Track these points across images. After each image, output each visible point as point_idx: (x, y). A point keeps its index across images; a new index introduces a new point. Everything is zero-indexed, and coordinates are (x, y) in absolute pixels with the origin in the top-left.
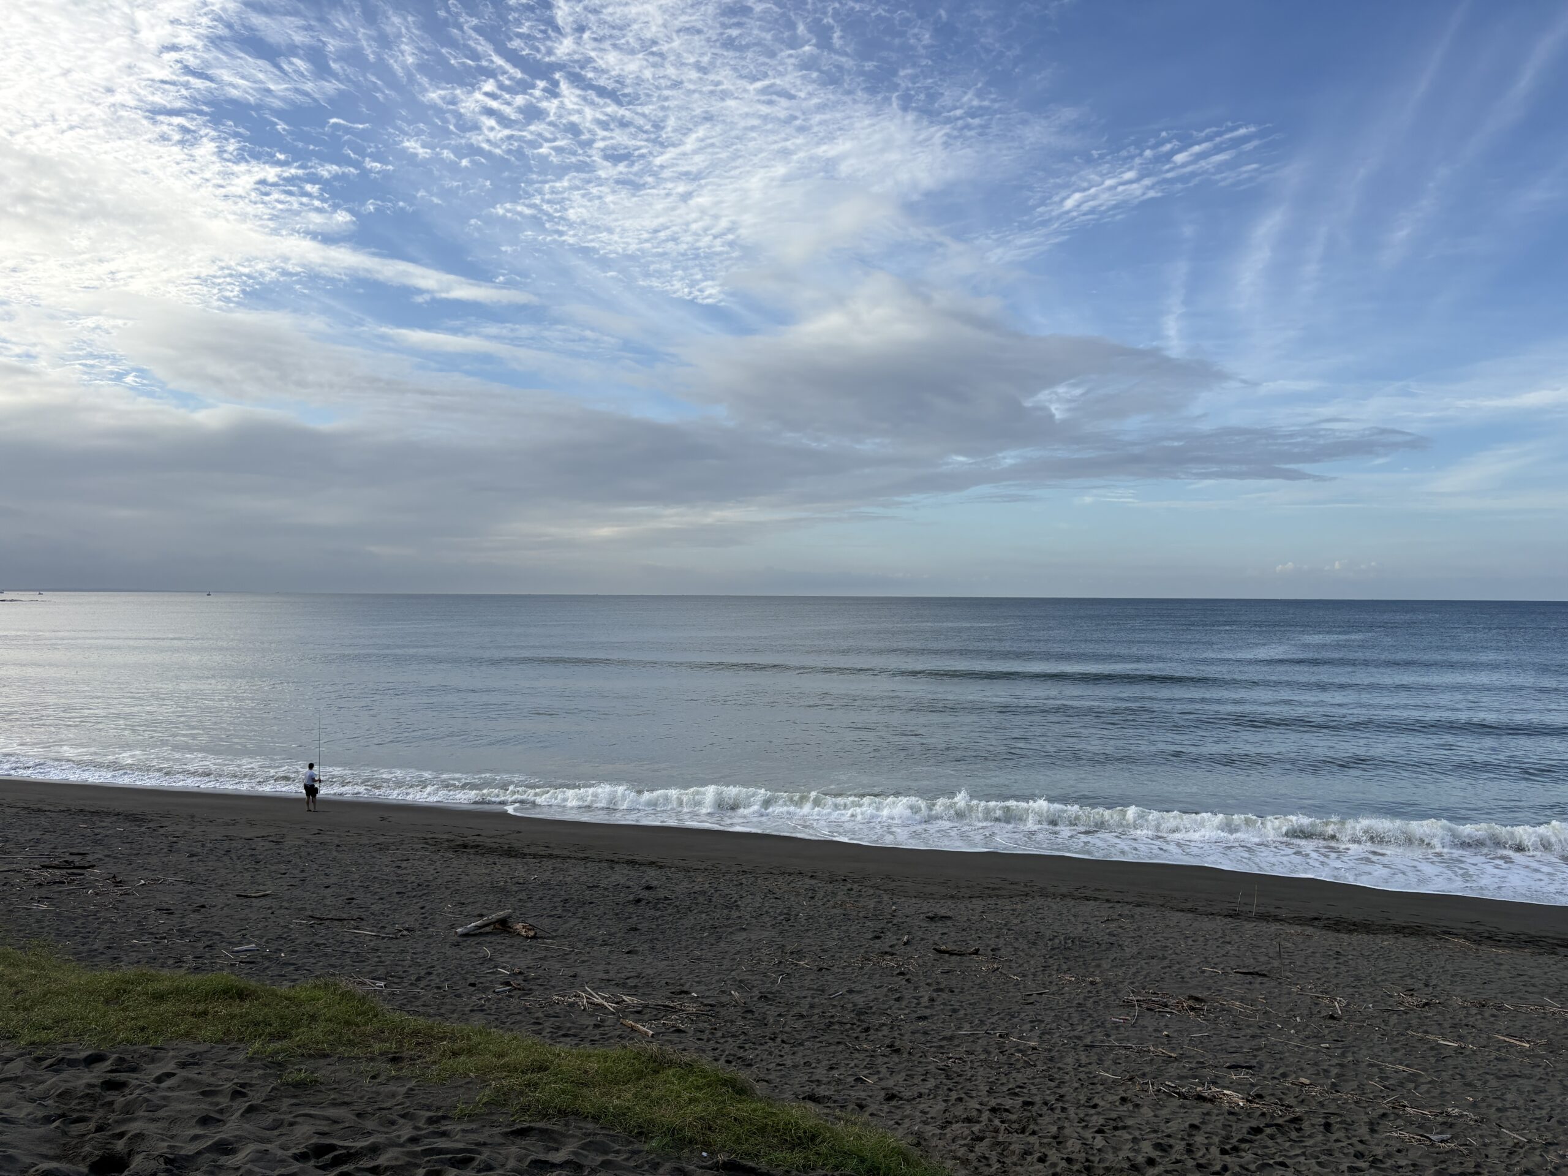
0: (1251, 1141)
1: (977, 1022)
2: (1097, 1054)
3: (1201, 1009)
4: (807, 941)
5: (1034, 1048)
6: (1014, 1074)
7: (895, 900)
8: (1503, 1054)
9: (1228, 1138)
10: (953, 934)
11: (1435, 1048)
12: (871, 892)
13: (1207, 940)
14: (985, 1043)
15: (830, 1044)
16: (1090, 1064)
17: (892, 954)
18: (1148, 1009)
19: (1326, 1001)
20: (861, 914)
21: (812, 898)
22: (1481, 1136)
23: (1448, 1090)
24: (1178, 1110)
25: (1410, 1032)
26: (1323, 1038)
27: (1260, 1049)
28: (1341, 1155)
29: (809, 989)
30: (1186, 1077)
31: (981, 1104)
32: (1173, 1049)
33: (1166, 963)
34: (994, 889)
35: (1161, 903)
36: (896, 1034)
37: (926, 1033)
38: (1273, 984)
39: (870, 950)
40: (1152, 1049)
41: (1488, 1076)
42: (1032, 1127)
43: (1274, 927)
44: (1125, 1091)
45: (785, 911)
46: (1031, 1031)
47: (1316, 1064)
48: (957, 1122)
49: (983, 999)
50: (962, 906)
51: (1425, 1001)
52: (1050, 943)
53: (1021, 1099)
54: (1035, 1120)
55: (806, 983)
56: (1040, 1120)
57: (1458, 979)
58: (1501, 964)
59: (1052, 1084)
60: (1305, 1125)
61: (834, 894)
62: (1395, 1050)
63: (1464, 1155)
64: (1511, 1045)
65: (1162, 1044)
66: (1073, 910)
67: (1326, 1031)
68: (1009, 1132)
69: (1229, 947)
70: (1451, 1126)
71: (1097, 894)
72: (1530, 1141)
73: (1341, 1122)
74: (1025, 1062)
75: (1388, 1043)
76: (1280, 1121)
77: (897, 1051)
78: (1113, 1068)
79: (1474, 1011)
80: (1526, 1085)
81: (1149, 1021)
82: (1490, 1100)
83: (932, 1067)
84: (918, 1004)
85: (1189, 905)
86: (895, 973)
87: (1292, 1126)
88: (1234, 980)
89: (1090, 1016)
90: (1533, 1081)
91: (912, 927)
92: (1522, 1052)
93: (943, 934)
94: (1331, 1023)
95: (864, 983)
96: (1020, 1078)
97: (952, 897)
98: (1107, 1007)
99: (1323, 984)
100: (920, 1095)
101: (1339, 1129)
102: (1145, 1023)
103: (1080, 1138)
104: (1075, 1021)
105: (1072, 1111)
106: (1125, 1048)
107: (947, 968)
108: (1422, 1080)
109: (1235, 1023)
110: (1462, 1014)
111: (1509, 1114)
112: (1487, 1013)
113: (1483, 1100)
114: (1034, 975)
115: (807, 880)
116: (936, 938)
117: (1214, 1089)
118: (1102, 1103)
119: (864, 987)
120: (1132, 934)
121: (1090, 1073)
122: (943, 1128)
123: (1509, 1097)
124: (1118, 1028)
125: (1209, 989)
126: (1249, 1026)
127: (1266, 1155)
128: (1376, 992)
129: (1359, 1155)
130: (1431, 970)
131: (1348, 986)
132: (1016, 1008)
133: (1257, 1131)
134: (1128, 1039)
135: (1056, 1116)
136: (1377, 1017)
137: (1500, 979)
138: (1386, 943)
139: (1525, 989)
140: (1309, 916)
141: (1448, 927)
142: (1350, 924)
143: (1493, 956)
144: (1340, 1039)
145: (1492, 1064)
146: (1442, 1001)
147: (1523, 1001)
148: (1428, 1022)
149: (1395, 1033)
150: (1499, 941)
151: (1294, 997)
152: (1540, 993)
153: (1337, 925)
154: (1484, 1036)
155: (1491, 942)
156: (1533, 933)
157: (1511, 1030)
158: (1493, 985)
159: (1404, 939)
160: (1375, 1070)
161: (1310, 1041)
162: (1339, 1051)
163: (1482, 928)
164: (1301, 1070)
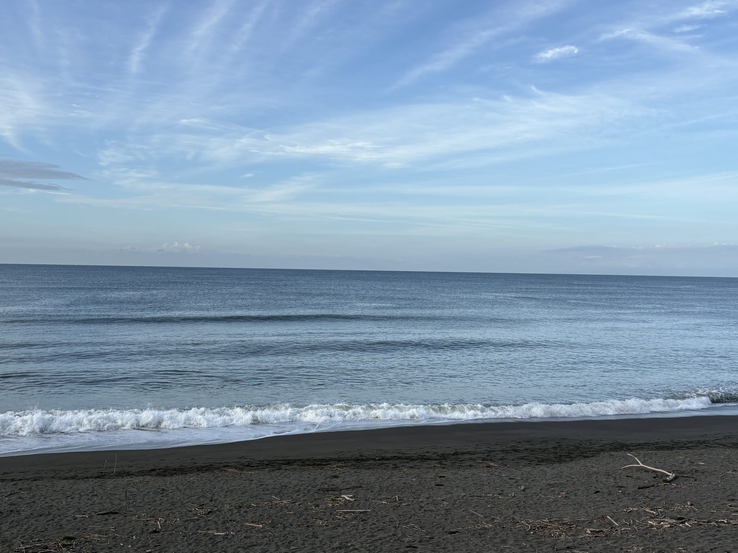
3: (72, 545)
8: (248, 534)
11: (213, 538)
13: (81, 496)
19: (152, 522)
25: (199, 531)
26: (148, 547)
33: (50, 517)
35: (52, 476)
38: (121, 518)
41: (239, 549)
43: (126, 480)
51: (209, 510)
57: (229, 493)
58: (252, 480)
62: (190, 544)
64: (253, 528)
67: (151, 541)
69: (95, 498)
71: (5, 477)
75: (186, 541)
79: (235, 511)
80: (258, 549)
85: (72, 474)
88: (95, 520)
90: (262, 547)
92: (259, 531)
94: (154, 535)
99: (151, 512)
110: (229, 514)
112: (242, 511)
120: (28, 501)
125: (78, 529)
126: (102, 549)
128: (182, 511)
130: (215, 490)
131: (166, 510)
136: (181, 526)
137: (251, 489)
138: (191, 479)
139: (264, 492)
140: (149, 469)
141: (227, 463)
142: (172, 470)
143: (249, 476)
144: (158, 545)
145: (242, 541)
146: (219, 508)
147: (262, 500)
148: (210, 523)
149: (191, 534)
150: (253, 466)
151: (133, 523)
152: (270, 494)
153: (165, 472)
154: (239, 525)
155: (249, 468)
156: (270, 459)
157: (254, 519)
158: (247, 494)
159: (202, 474)
161: (140, 550)
162: (157, 552)
163: (244, 460)
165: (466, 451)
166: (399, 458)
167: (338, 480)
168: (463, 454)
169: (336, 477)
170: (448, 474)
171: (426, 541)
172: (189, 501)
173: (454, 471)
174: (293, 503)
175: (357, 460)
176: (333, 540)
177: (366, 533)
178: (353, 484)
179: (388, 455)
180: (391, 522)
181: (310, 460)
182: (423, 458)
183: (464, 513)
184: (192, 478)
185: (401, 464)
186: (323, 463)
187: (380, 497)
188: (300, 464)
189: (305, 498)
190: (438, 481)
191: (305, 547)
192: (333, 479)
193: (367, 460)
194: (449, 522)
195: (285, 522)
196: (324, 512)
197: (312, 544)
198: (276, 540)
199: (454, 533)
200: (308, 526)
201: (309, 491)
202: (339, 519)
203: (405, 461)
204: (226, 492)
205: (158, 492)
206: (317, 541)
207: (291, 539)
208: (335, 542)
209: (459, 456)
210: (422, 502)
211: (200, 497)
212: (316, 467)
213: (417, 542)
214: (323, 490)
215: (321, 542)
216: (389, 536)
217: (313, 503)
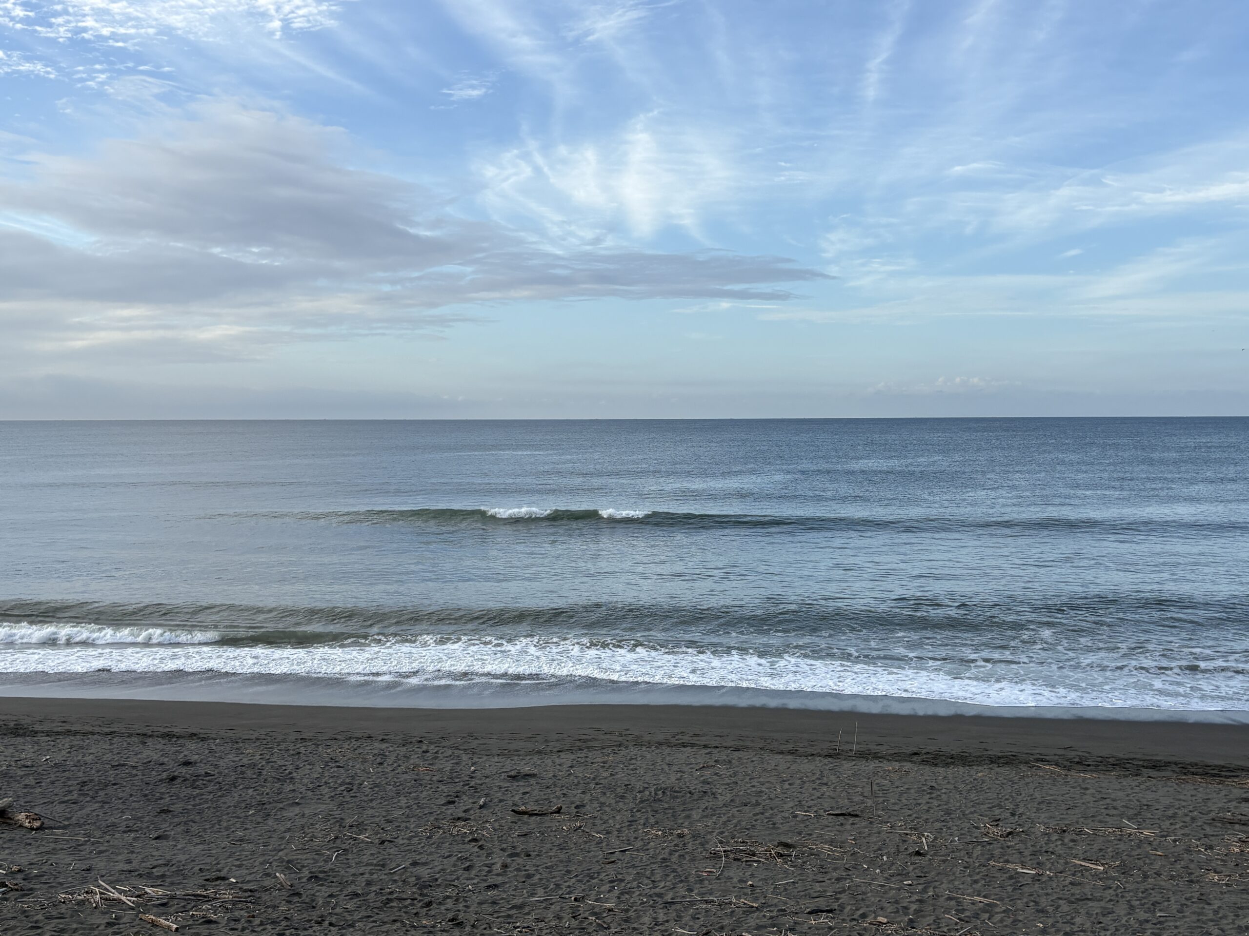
1: (552, 886)
2: (676, 910)
3: (790, 856)
4: (370, 812)
5: (610, 910)
7: (475, 760)
8: (1078, 879)
10: (535, 793)
11: (1015, 877)
12: (450, 752)
13: (804, 783)
14: (558, 908)
15: (384, 923)
16: (667, 921)
17: (466, 820)
18: (735, 860)
19: (914, 838)
20: (434, 778)
21: (381, 764)
23: (1020, 918)
25: (992, 863)
26: (907, 876)
27: (844, 891)
29: (367, 865)
30: (765, 927)
32: (756, 899)
33: (758, 809)
34: (585, 741)
35: (761, 746)
36: (461, 906)
37: (494, 903)
38: (864, 824)
39: (441, 817)
40: (734, 901)
41: (1061, 902)
43: (873, 765)
45: (348, 781)
46: (609, 891)
47: (897, 902)
49: (561, 861)
50: (549, 762)
51: (1009, 830)
52: (639, 796)
55: (365, 859)
57: (1043, 806)
58: (1087, 789)
61: (407, 758)
62: (976, 882)
64: (1087, 869)
65: (745, 894)
66: (668, 759)
67: (911, 868)
69: (824, 788)
71: (694, 740)
74: (598, 924)
75: (970, 876)
77: (460, 925)
78: (691, 923)
79: (1055, 837)
80: (1095, 907)
81: (735, 873)
82: (1059, 925)
84: (489, 872)
85: (790, 747)
86: (467, 840)
88: (826, 823)
89: (674, 871)
90: (1102, 904)
91: (491, 788)
92: (1096, 875)
93: (524, 793)
94: (917, 859)
95: (431, 854)
97: (539, 752)
98: (693, 860)
99: (912, 821)
102: (731, 874)
104: (658, 877)
106: (706, 902)
107: (525, 830)
108: (998, 910)
109: (822, 867)
110: (1043, 841)
112: (1067, 838)
113: (1053, 926)
114: (619, 831)
115: (377, 745)
116: (517, 798)
119: (430, 858)
120: (727, 781)
121: (666, 931)
123: (1078, 920)
124: (702, 881)
125: (800, 833)
126: (835, 869)
128: (964, 825)
130: (1019, 798)
131: (937, 821)
132: (596, 868)
134: (711, 893)
136: (961, 850)
137: (1083, 803)
138: (980, 775)
139: (1107, 812)
140: (908, 752)
141: (1041, 754)
142: (947, 757)
143: (1080, 781)
144: (923, 875)
145: (1066, 889)
146: (1025, 829)
147: (1103, 825)
148: (1009, 851)
149: (977, 865)
150: (1089, 765)
151: (884, 835)
152: (1120, 815)
153: (935, 759)
154: (1062, 861)
155: (1081, 767)
156: (1121, 755)
157: (1088, 854)
158: (1077, 811)
159: (998, 770)
160: (953, 903)
161: (893, 879)
162: (920, 887)
163: (1073, 753)
164: (882, 909)
172: (975, 812)
174: (1162, 836)
176: (1240, 912)
181: (1196, 765)
184: (981, 773)
186: (1223, 773)
188: (1177, 770)
189: (1186, 831)
191: (1184, 917)
192: (1243, 804)
195: (1146, 868)
196: (1222, 860)
197: (1199, 914)
198: (1128, 896)
200: (1191, 881)
201: (1193, 819)
204: (1039, 803)
205: (924, 790)
206: (1209, 911)
207: (1158, 898)
211: (994, 807)
212: (1209, 779)
214: (1222, 820)
215: (1216, 912)
217: (1202, 841)
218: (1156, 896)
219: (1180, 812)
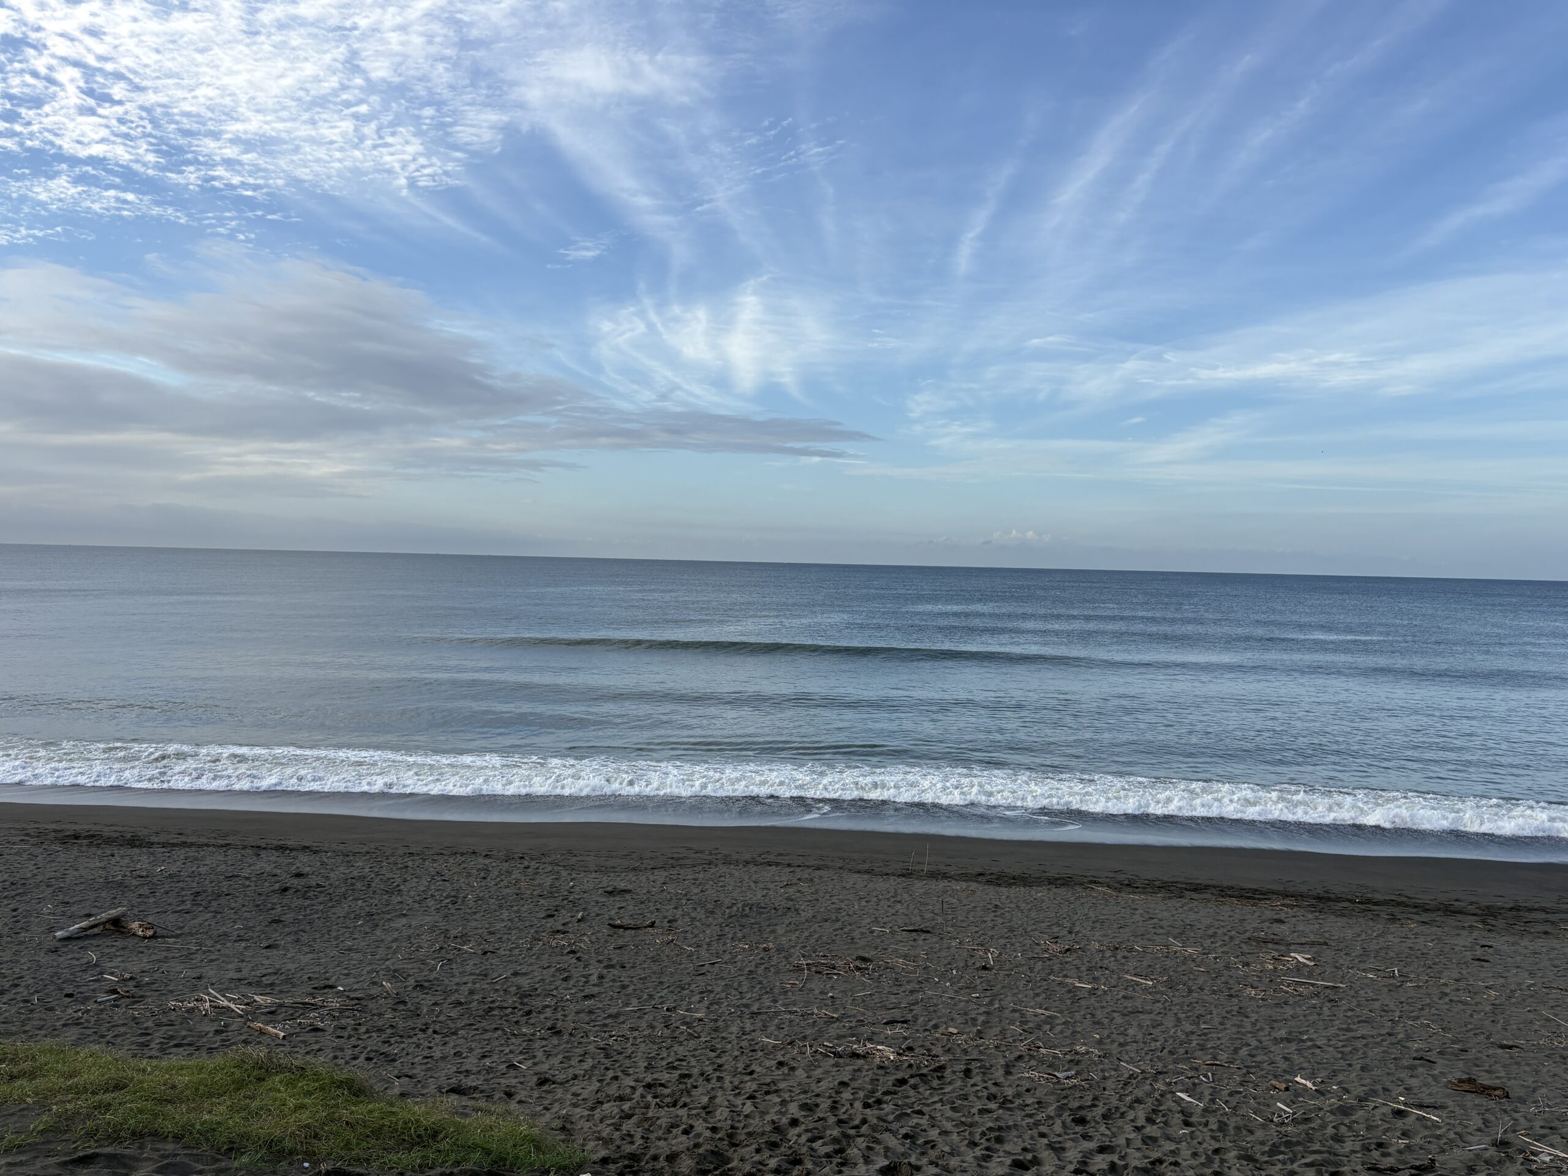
0: (895, 1093)
1: (645, 997)
2: (762, 1020)
3: (867, 969)
4: (474, 924)
5: (700, 1020)
6: (676, 1048)
7: (574, 875)
8: (1129, 993)
9: (873, 1091)
10: (631, 907)
11: (1073, 990)
12: (550, 868)
13: (880, 900)
14: (651, 1018)
15: (486, 1031)
16: (754, 1031)
17: (564, 933)
18: (816, 972)
19: (981, 953)
20: (535, 893)
21: (484, 878)
22: (1103, 1071)
23: (1078, 1029)
24: (831, 1069)
25: (1052, 977)
26: (974, 989)
27: (917, 1003)
28: (975, 1099)
29: (471, 974)
30: (844, 1037)
31: (637, 1081)
32: (836, 1010)
33: (838, 925)
34: (678, 859)
35: (840, 865)
36: (559, 1015)
37: (591, 1012)
38: (935, 940)
39: (541, 929)
40: (816, 1011)
41: (1115, 1014)
42: (685, 1099)
43: (942, 884)
44: (783, 1055)
45: (453, 894)
46: (700, 1002)
47: (966, 1014)
48: (608, 1101)
49: (654, 973)
50: (643, 878)
51: (1067, 947)
52: (727, 911)
53: (679, 1072)
54: (688, 1092)
55: (468, 969)
56: (694, 1092)
57: (1097, 925)
58: (1136, 909)
59: (713, 1054)
60: (948, 1073)
61: (509, 873)
62: (1037, 995)
63: (1084, 1090)
64: (1138, 984)
65: (826, 1005)
66: (754, 877)
67: (978, 981)
68: (660, 1107)
69: (899, 906)
70: (1078, 1063)
71: (779, 859)
72: (1143, 1072)
73: (980, 1067)
74: (690, 1034)
75: (1032, 989)
76: (925, 1071)
77: (558, 1033)
78: (776, 1033)
79: (1108, 954)
80: (1146, 1020)
81: (816, 985)
82: (1114, 1036)
83: (591, 1048)
84: (586, 982)
85: (866, 866)
86: (565, 952)
87: (935, 1074)
88: (899, 938)
89: (760, 983)
90: (1152, 1016)
91: (588, 902)
92: (1146, 990)
93: (620, 908)
94: (983, 973)
95: (530, 965)
96: (681, 1050)
97: (634, 869)
98: (777, 972)
99: (980, 937)
100: (575, 1077)
101: (978, 1074)
102: (813, 986)
103: (731, 1105)
104: (744, 989)
105: (727, 1079)
106: (790, 1012)
107: (620, 942)
108: (1058, 1021)
109: (896, 979)
110: (1098, 957)
111: (1128, 1048)
112: (1120, 955)
113: (1108, 1037)
114: (709, 944)
115: (481, 860)
116: (613, 913)
117: (869, 1046)
118: (758, 1069)
119: (530, 969)
120: (809, 898)
121: (753, 1040)
122: (593, 1109)
123: (1131, 1032)
124: (785, 993)
125: (876, 948)
126: (909, 982)
127: (906, 1105)
128: (1025, 942)
129: (992, 1097)
130: (1076, 917)
131: (1001, 937)
132: (687, 980)
133: (902, 1082)
134: (794, 1004)
135: (710, 1086)
136: (1024, 965)
137: (1133, 923)
138: (1039, 895)
139: (1155, 931)
140: (974, 872)
141: (1094, 877)
142: (1009, 878)
143: (1130, 902)
144: (989, 988)
145: (1119, 1002)
146: (1082, 946)
147: (1151, 943)
148: (1068, 966)
149: (1039, 979)
150: (1138, 888)
151: (953, 951)
152: (1166, 934)
153: (999, 880)
154: (1115, 977)
155: (1130, 889)
156: (1165, 879)
157: (1139, 970)
158: (1127, 929)
159: (1056, 890)
160: (1017, 1015)
161: (962, 992)
162: (987, 1000)
163: (1123, 876)
164: (952, 1020)
165: (1536, 906)
166: (1399, 904)
167: (1283, 927)
168: (1531, 910)
169: (1280, 921)
170: (1501, 943)
171: (1452, 1054)
172: (1036, 929)
173: (1511, 939)
174: (1204, 954)
175: (1319, 898)
176: (1275, 1025)
177: (1337, 1022)
178: (1312, 938)
179: (1378, 897)
180: (1384, 1011)
181: (1233, 888)
182: (1449, 910)
183: (1531, 1016)
184: (1040, 893)
185: (1404, 915)
186: (1257, 896)
187: (1362, 966)
188: (1216, 893)
189: (1225, 949)
190: (1479, 952)
191: (1225, 1029)
192: (1275, 925)
193: (1338, 900)
194: (1499, 1026)
195: (1190, 983)
196: (1258, 976)
197: (1239, 1026)
198: (1175, 1009)
199: (1510, 1047)
200: (1231, 996)
201: (1231, 938)
202: (1287, 992)
203: (1414, 910)
204: (1093, 923)
205: (989, 909)
206: (1247, 1023)
207: (1202, 1012)
208: (1279, 1029)
209: (1522, 913)
210: (1445, 985)
211: (1053, 925)
212: (1245, 901)
213: (1435, 1052)
214: (1257, 940)
215: (1254, 1024)
216: (1381, 1035)
217: (1240, 959)
218: (1199, 1010)
219: (1219, 932)
